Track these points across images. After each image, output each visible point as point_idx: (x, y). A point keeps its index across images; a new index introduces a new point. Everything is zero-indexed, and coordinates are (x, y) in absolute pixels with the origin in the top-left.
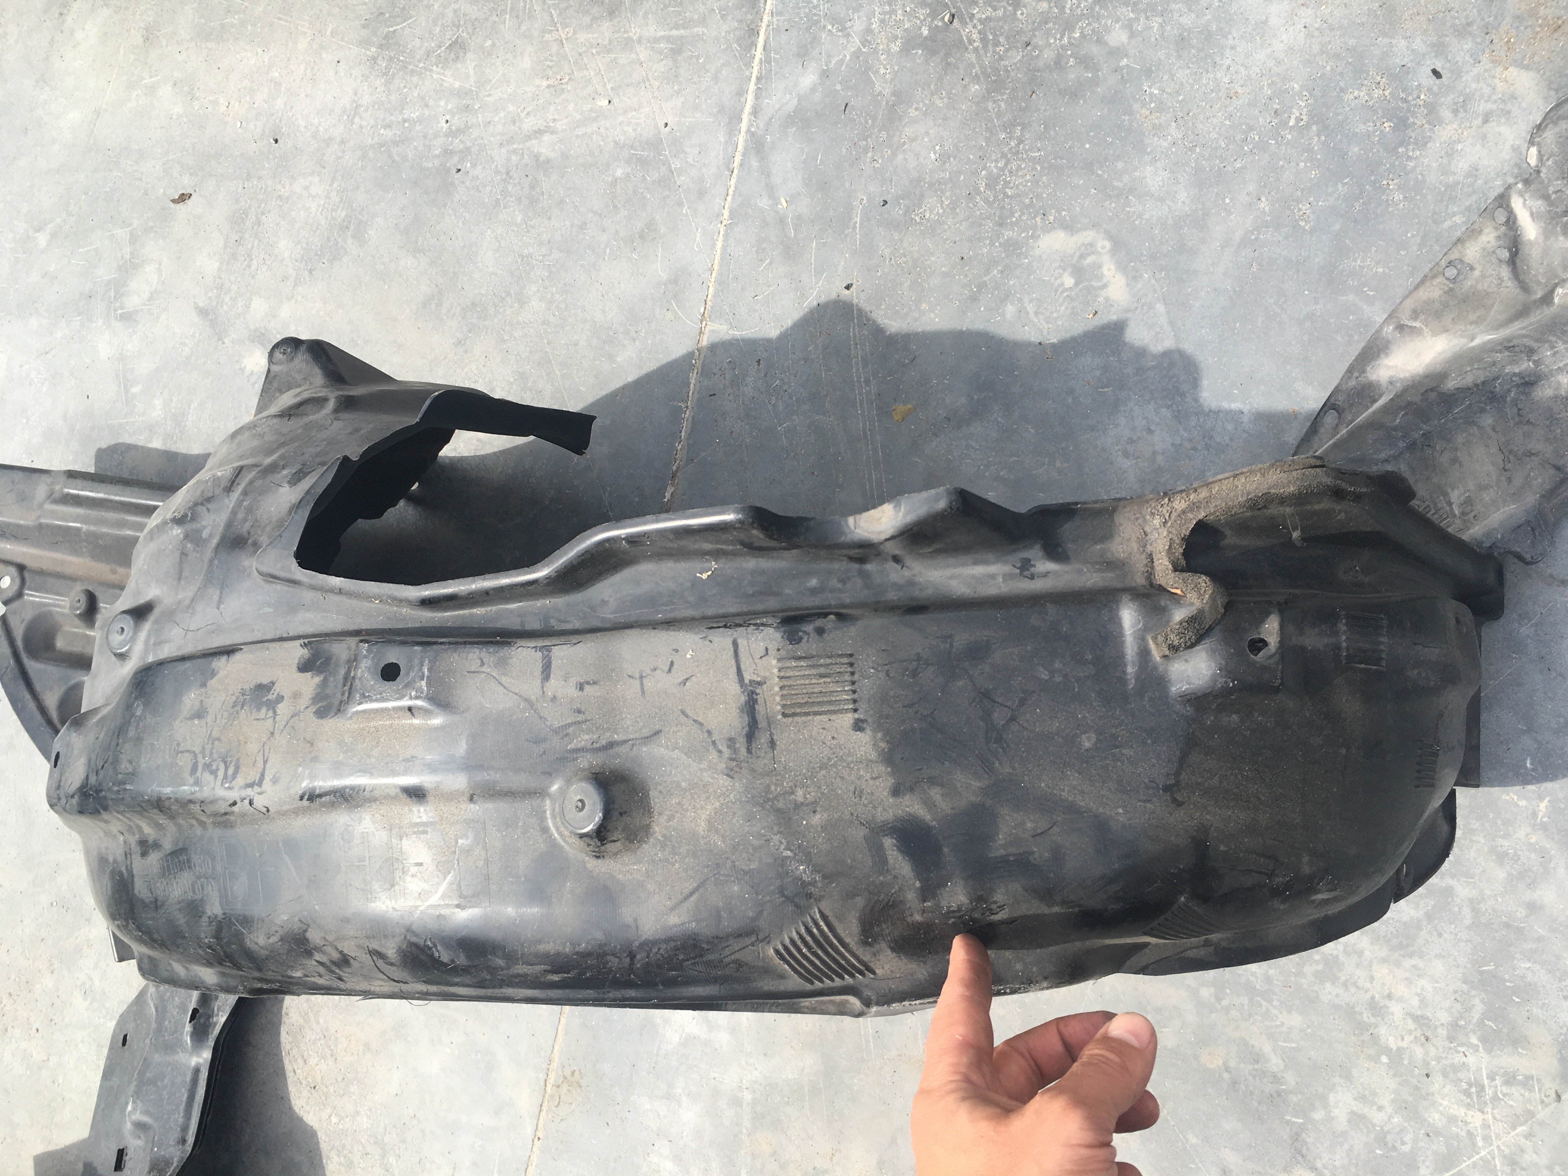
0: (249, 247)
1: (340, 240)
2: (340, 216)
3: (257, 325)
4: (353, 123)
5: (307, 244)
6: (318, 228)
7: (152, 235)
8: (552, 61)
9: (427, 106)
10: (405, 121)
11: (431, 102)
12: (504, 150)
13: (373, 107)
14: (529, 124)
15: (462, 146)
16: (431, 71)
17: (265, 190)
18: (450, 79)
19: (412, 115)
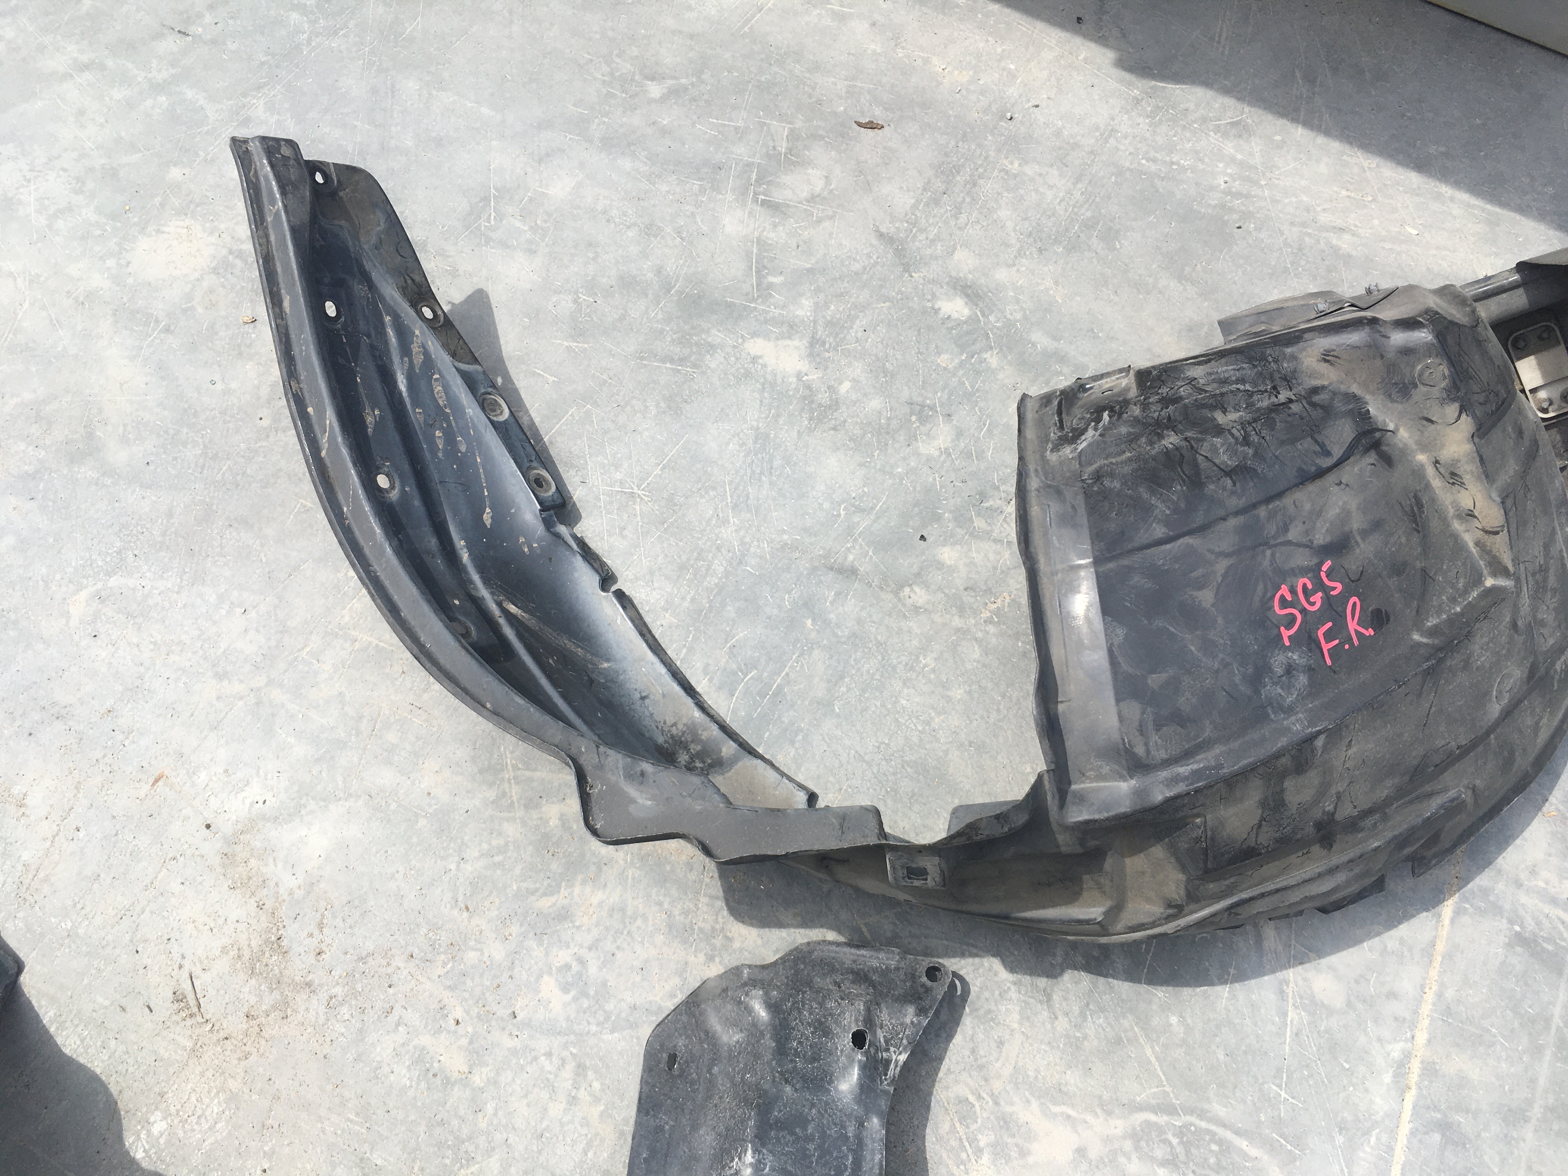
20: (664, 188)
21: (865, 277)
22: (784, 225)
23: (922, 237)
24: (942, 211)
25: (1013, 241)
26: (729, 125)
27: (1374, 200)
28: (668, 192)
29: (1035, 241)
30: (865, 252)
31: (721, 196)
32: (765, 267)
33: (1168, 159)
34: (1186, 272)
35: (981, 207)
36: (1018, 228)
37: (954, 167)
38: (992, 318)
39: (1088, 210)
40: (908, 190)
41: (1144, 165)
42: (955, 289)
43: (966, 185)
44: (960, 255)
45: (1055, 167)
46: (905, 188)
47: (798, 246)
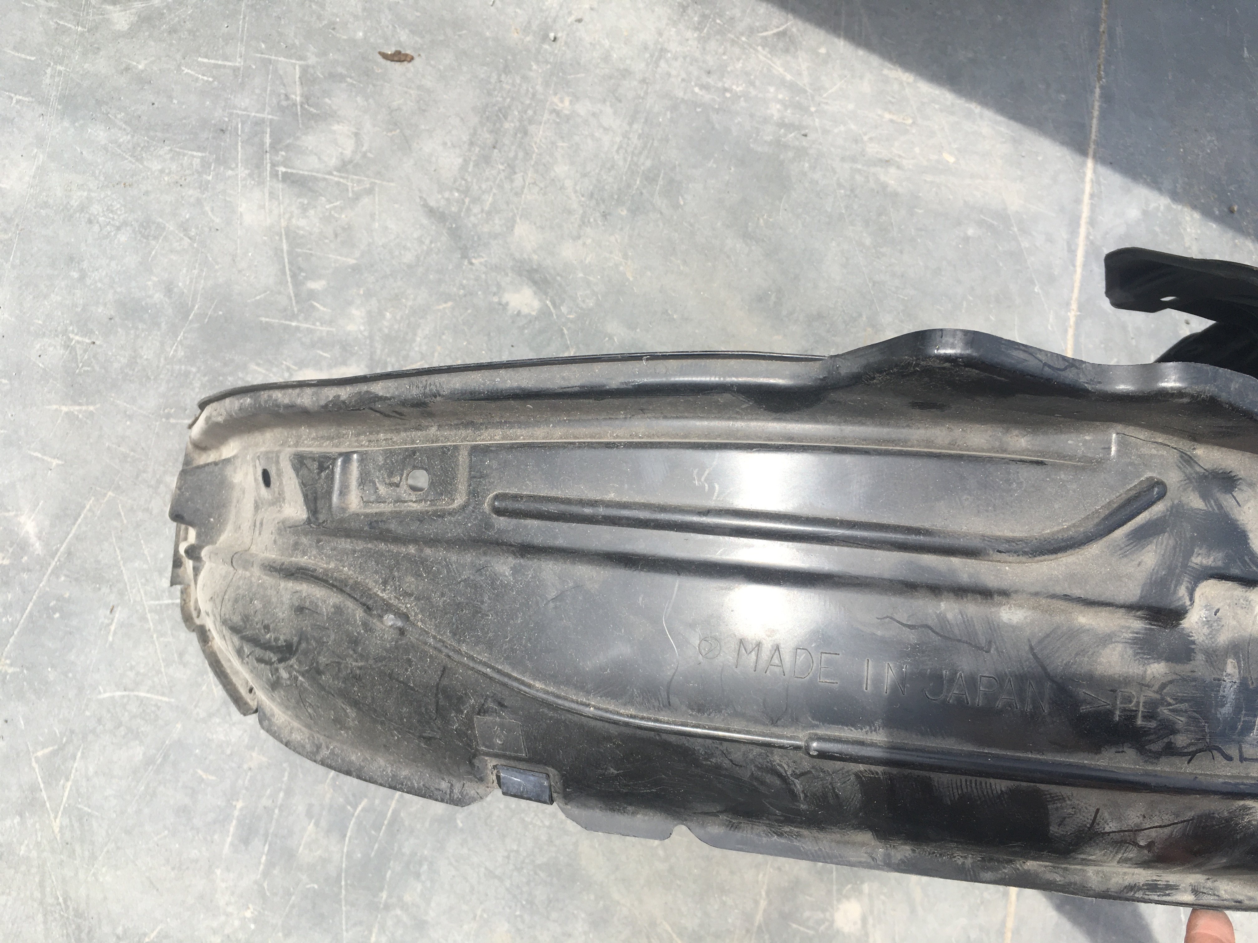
0: (511, 155)
1: (644, 191)
2: (643, 164)
3: (525, 256)
4: (657, 66)
5: (599, 181)
6: (613, 167)
7: (343, 85)
8: (893, 97)
9: (752, 84)
10: (726, 90)
11: (757, 83)
12: (847, 166)
13: (685, 58)
14: (873, 149)
15: (797, 143)
16: (756, 51)
17: (534, 95)
18: (778, 68)
19: (734, 87)
20: (156, 166)
21: (420, 270)
22: (315, 207)
23: (476, 209)
24: (494, 172)
25: (575, 206)
26: (225, 66)
27: (914, 123)
28: (162, 171)
29: (598, 204)
30: (415, 235)
31: (230, 173)
32: (301, 269)
33: (720, 85)
34: (750, 229)
35: (536, 162)
36: (578, 188)
37: (500, 110)
38: (564, 309)
39: (647, 157)
40: (454, 146)
41: (697, 94)
42: (520, 275)
43: (516, 134)
44: (522, 229)
45: (608, 104)
46: (449, 144)
47: (336, 236)
